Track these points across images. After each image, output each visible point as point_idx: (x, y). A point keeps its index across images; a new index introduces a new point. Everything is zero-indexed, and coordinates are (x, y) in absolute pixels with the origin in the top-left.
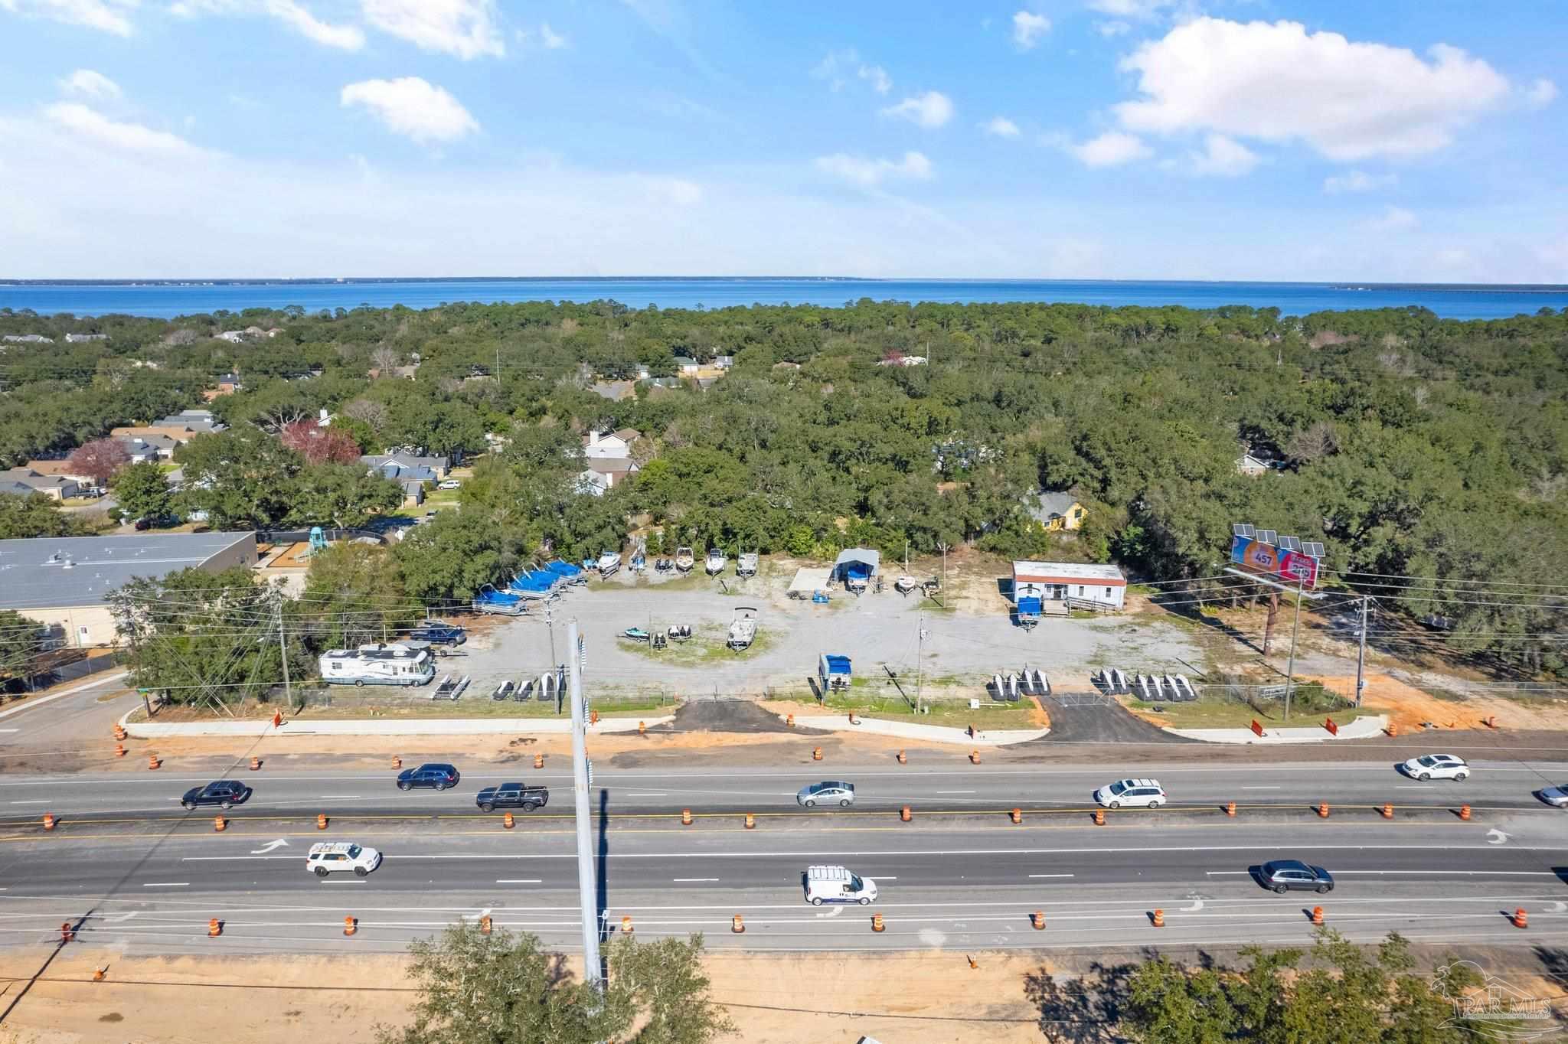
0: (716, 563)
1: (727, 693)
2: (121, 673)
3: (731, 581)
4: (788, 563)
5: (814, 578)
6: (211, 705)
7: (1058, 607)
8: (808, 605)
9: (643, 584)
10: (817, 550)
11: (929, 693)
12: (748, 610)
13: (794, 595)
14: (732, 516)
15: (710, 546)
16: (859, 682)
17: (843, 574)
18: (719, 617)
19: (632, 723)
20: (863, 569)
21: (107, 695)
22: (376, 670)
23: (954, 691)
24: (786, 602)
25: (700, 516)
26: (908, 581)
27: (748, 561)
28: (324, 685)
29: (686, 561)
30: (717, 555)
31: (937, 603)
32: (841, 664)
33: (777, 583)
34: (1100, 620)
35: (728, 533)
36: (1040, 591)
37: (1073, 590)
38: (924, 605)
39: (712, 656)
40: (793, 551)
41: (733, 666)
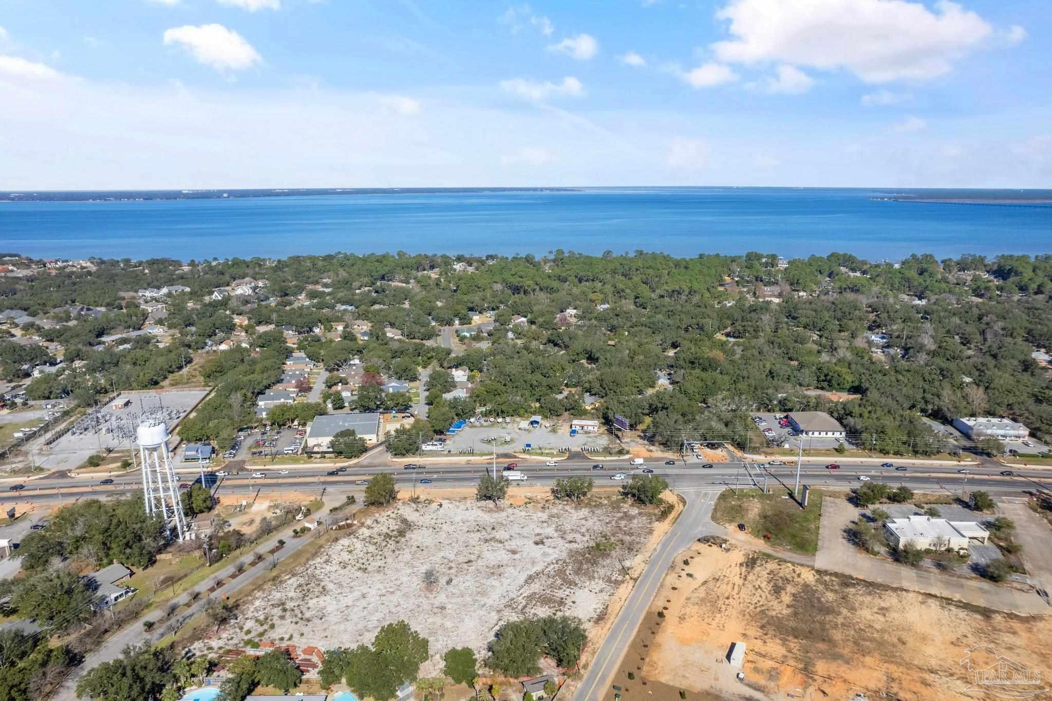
0: (500, 420)
1: (506, 452)
2: (380, 448)
3: (504, 425)
4: (518, 419)
5: (524, 424)
6: (403, 455)
7: (582, 431)
8: (523, 431)
9: (482, 426)
10: (526, 415)
11: (547, 451)
12: (509, 434)
13: (520, 429)
14: (504, 408)
15: (498, 415)
16: (533, 449)
17: (532, 423)
18: (502, 435)
19: (489, 457)
20: (537, 422)
21: (380, 453)
22: (434, 448)
23: (552, 451)
24: (518, 431)
25: (495, 407)
26: (548, 425)
27: (508, 419)
28: (423, 451)
29: (492, 419)
30: (499, 418)
31: (554, 431)
32: (529, 445)
33: (515, 425)
34: (591, 435)
35: (502, 412)
36: (578, 428)
37: (586, 427)
38: (551, 431)
39: (502, 444)
40: (520, 416)
41: (506, 446)
